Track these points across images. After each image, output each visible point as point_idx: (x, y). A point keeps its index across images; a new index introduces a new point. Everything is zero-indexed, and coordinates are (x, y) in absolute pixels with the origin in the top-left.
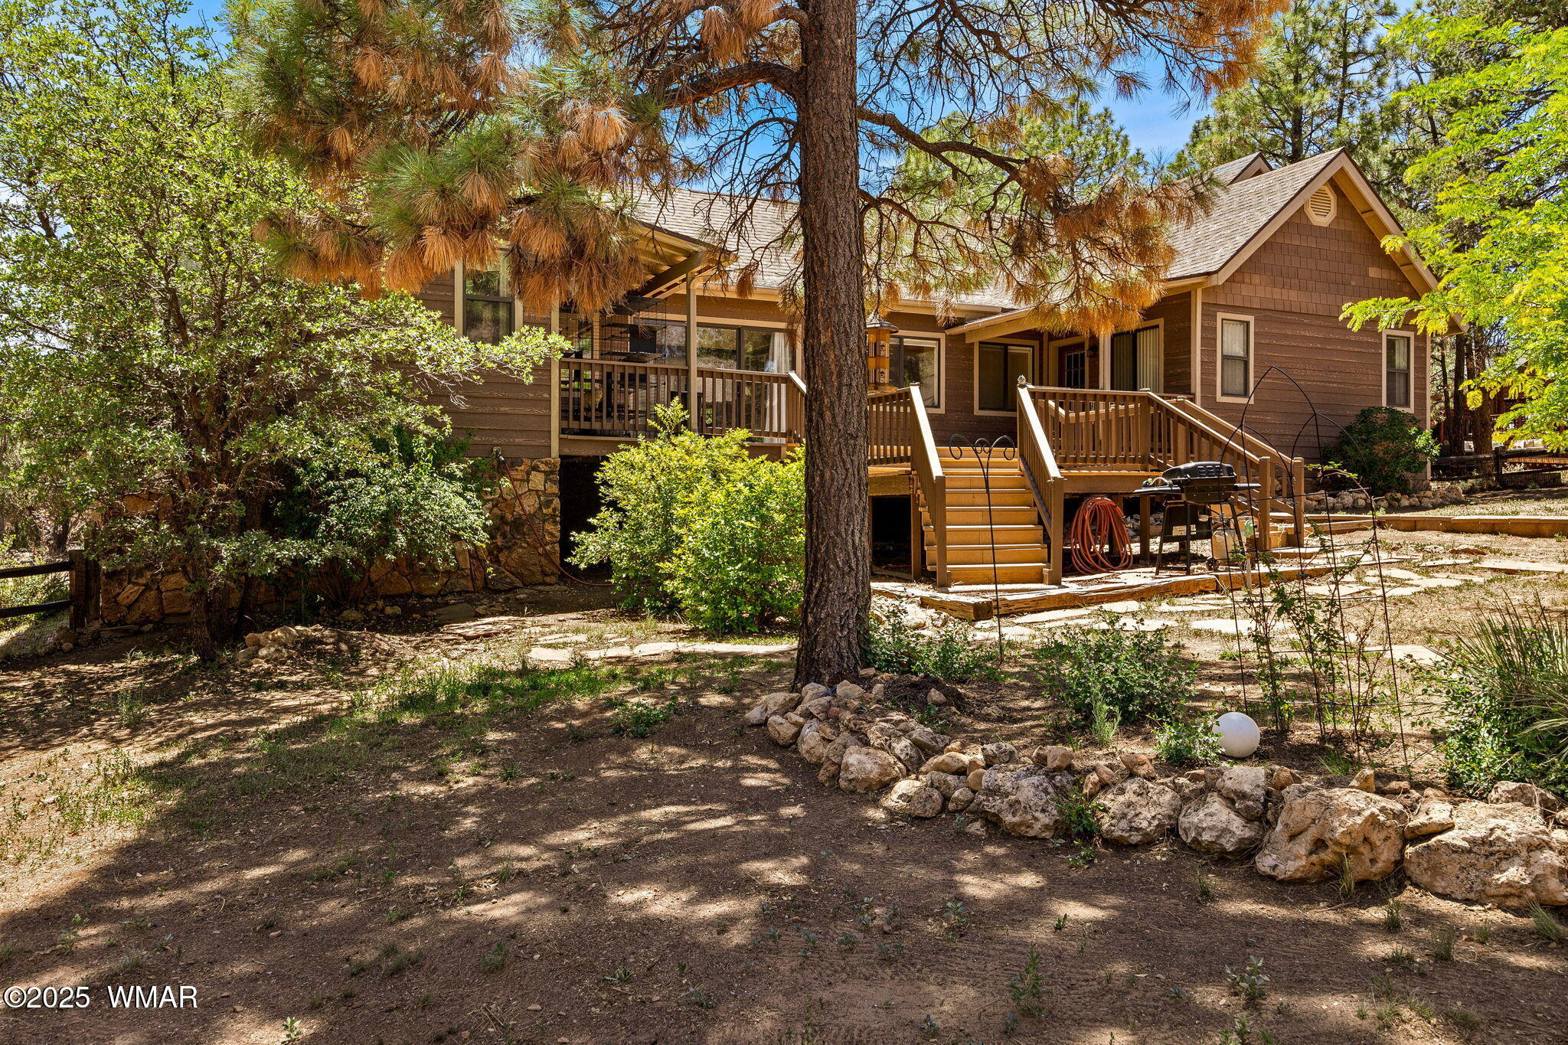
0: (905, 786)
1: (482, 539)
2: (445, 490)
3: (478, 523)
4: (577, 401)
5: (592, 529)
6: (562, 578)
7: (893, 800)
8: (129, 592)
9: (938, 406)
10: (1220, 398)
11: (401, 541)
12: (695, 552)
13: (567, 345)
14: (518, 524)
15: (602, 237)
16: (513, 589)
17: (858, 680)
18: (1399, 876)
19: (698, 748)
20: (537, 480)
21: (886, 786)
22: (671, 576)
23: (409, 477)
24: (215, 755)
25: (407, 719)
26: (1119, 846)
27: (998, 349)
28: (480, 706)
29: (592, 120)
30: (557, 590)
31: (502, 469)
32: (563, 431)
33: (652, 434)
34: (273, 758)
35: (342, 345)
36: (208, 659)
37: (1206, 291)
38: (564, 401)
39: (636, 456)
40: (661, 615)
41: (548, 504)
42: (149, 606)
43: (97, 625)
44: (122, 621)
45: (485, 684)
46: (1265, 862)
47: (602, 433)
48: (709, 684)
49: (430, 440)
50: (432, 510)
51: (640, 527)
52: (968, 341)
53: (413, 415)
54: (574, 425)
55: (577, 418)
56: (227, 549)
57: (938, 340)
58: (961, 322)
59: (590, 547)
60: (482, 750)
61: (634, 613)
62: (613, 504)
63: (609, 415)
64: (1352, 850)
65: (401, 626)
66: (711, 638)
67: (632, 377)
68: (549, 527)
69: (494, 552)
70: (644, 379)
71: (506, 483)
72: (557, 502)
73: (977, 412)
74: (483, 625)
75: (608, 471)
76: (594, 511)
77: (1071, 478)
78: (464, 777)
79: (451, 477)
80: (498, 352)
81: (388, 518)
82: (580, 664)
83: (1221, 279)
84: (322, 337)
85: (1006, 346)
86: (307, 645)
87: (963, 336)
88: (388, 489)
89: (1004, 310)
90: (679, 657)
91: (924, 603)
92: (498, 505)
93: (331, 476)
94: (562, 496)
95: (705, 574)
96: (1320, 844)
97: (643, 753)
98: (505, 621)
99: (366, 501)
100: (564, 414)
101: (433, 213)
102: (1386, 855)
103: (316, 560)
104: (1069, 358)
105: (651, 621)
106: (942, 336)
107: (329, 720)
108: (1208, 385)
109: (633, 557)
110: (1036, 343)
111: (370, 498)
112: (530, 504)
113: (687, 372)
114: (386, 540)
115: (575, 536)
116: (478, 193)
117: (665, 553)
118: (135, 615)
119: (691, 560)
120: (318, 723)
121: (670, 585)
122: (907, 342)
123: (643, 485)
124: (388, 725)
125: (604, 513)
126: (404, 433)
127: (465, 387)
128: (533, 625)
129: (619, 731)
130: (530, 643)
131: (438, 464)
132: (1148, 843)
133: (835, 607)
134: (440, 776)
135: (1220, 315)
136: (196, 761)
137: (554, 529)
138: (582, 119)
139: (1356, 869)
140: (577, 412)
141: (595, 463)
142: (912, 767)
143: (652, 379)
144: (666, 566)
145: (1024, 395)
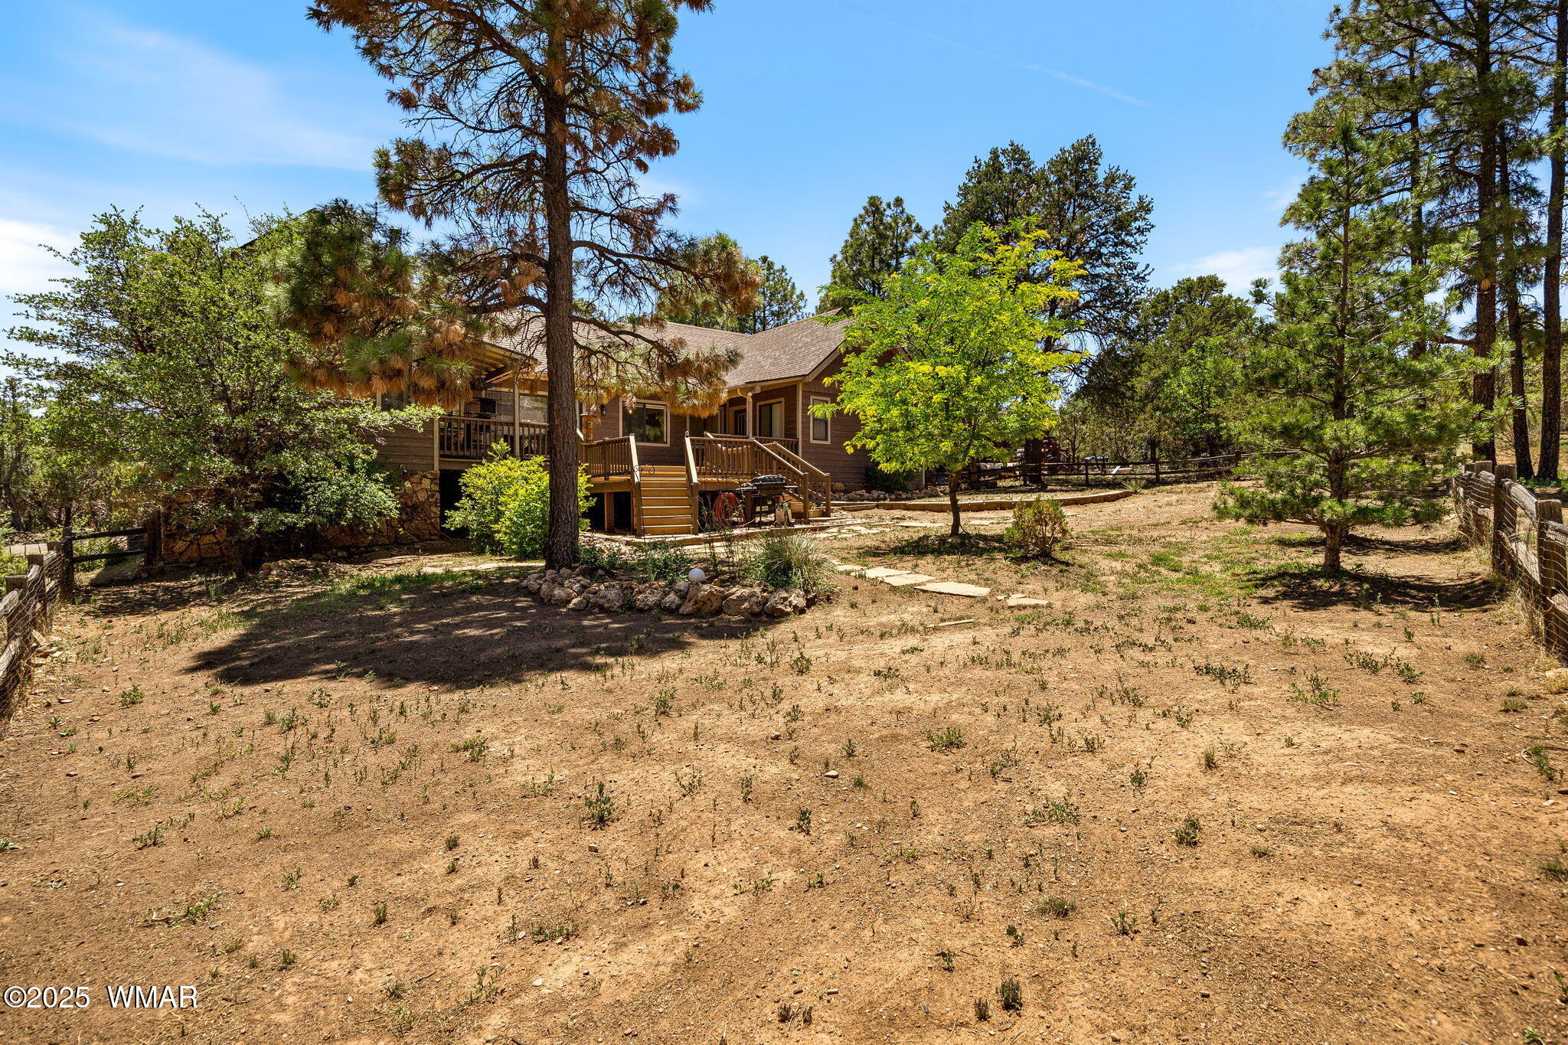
0: (575, 601)
1: (395, 514)
2: (373, 487)
3: (393, 505)
4: (449, 438)
5: (457, 509)
6: (441, 538)
7: (571, 605)
8: (180, 546)
9: (667, 443)
10: (812, 441)
11: (350, 515)
12: (511, 519)
13: (442, 412)
14: (415, 507)
15: (453, 381)
16: (413, 543)
17: (571, 568)
18: (719, 611)
19: (499, 596)
20: (426, 483)
21: (569, 602)
22: (498, 532)
23: (353, 481)
24: (269, 608)
25: (362, 592)
26: (641, 611)
28: (397, 587)
29: (448, 331)
30: (438, 543)
31: (405, 477)
32: (441, 456)
33: (491, 459)
34: (298, 607)
35: (320, 414)
36: (241, 577)
37: (805, 385)
38: (442, 438)
39: (482, 470)
40: (494, 553)
41: (433, 496)
42: (193, 553)
43: (161, 564)
44: (176, 561)
45: (399, 579)
46: (681, 611)
47: (464, 457)
48: (509, 576)
49: (364, 461)
50: (365, 498)
51: (484, 508)
53: (357, 449)
54: (447, 452)
55: (449, 448)
56: (255, 519)
59: (456, 519)
60: (402, 601)
61: (481, 552)
62: (470, 496)
63: (469, 447)
64: (704, 603)
65: (348, 560)
66: (517, 560)
67: (481, 427)
68: (434, 509)
69: (401, 521)
70: (488, 427)
71: (408, 484)
72: (438, 495)
74: (396, 559)
75: (466, 478)
76: (459, 499)
77: (705, 483)
78: (394, 609)
79: (377, 481)
80: (403, 415)
81: (342, 502)
82: (448, 572)
83: (810, 379)
84: (309, 410)
86: (300, 569)
88: (341, 488)
90: (500, 568)
91: (628, 543)
92: (402, 496)
93: (307, 480)
94: (442, 492)
95: (516, 531)
96: (696, 602)
97: (474, 599)
98: (409, 558)
99: (329, 493)
100: (442, 447)
101: (376, 370)
102: (716, 604)
103: (301, 525)
105: (488, 555)
107: (324, 594)
108: (806, 434)
109: (480, 524)
111: (331, 492)
112: (422, 496)
113: (513, 424)
114: (340, 515)
115: (447, 513)
116: (397, 363)
117: (496, 521)
118: (184, 558)
119: (508, 523)
120: (317, 596)
121: (497, 536)
122: (648, 406)
123: (485, 485)
124: (352, 595)
125: (464, 500)
126: (352, 458)
127: (384, 434)
128: (424, 559)
129: (463, 591)
130: (422, 566)
131: (369, 473)
132: (651, 609)
133: (561, 538)
134: (382, 608)
135: (812, 397)
136: (259, 610)
137: (437, 510)
138: (443, 329)
139: (706, 609)
140: (449, 445)
141: (459, 474)
142: (579, 593)
143: (492, 427)
144: (496, 527)
145: (688, 441)
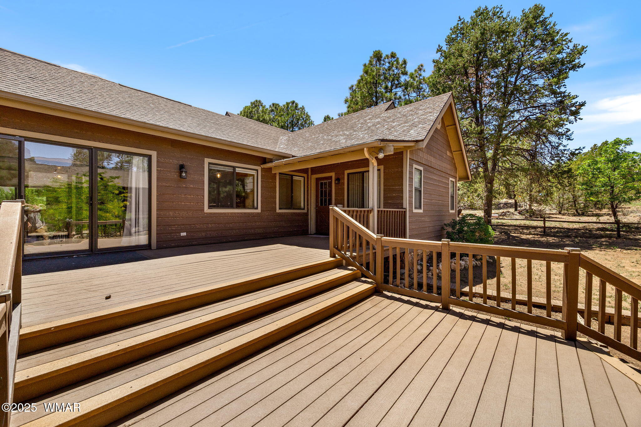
9: (257, 208)
10: (414, 210)
27: (288, 177)
37: (412, 152)
52: (273, 172)
57: (257, 170)
58: (271, 161)
73: (278, 211)
85: (292, 176)
87: (270, 169)
89: (293, 156)
104: (322, 183)
106: (259, 168)
108: (410, 203)
110: (305, 175)
122: (238, 170)
135: (414, 166)
